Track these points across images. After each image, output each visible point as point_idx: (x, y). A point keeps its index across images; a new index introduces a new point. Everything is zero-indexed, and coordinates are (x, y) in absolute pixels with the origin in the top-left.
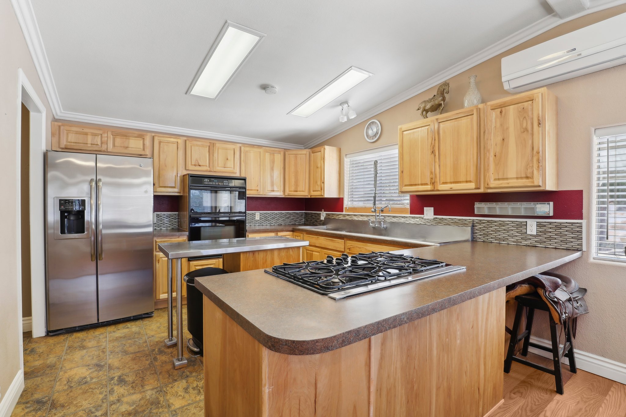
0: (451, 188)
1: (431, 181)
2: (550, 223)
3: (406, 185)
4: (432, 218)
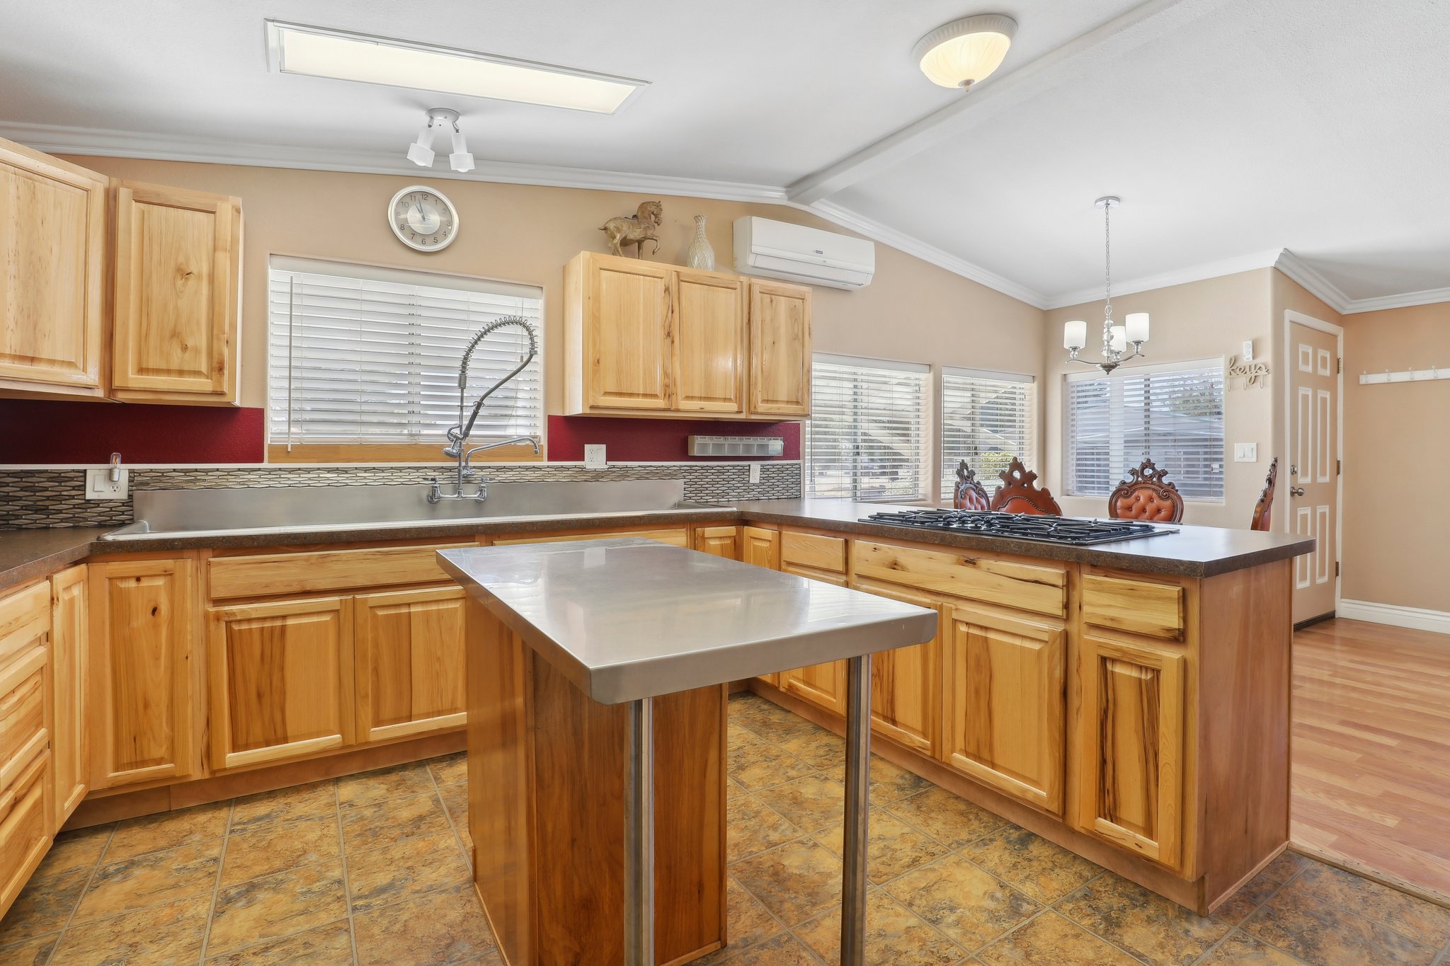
1: (665, 390)
2: (773, 465)
3: (606, 393)
4: (607, 467)
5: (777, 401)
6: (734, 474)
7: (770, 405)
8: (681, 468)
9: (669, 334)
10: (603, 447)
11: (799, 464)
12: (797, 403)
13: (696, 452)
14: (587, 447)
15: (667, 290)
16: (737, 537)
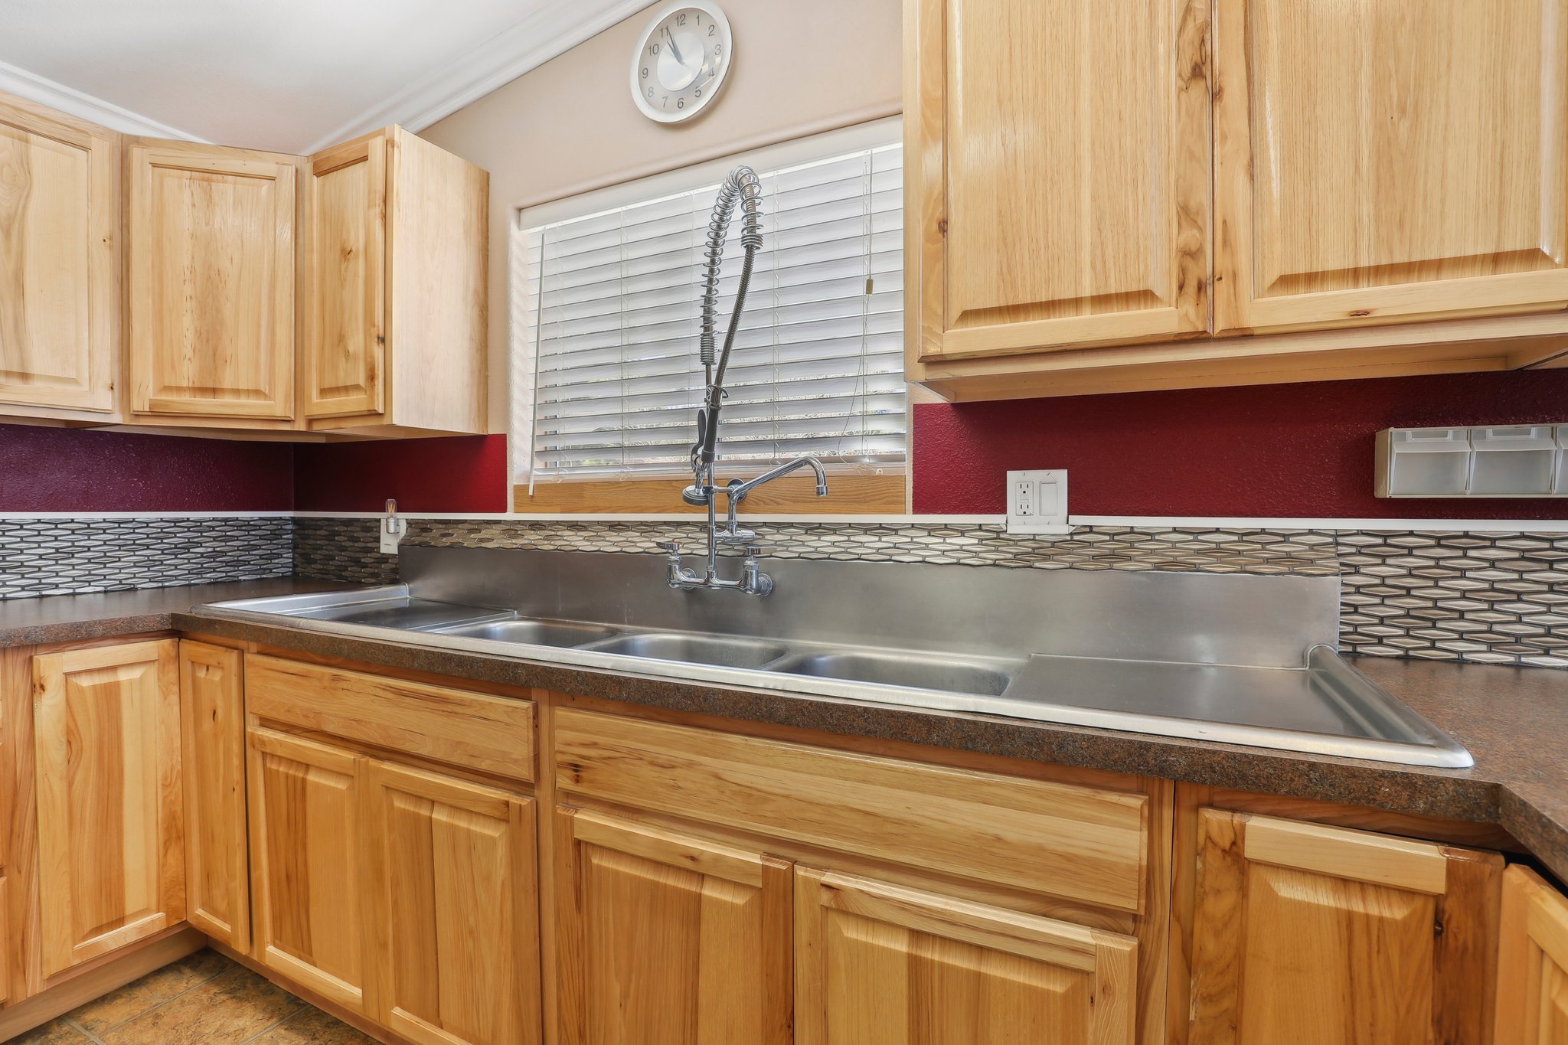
0: (1357, 314)
3: (969, 315)
8: (1341, 540)
10: (1061, 476)
14: (1014, 478)
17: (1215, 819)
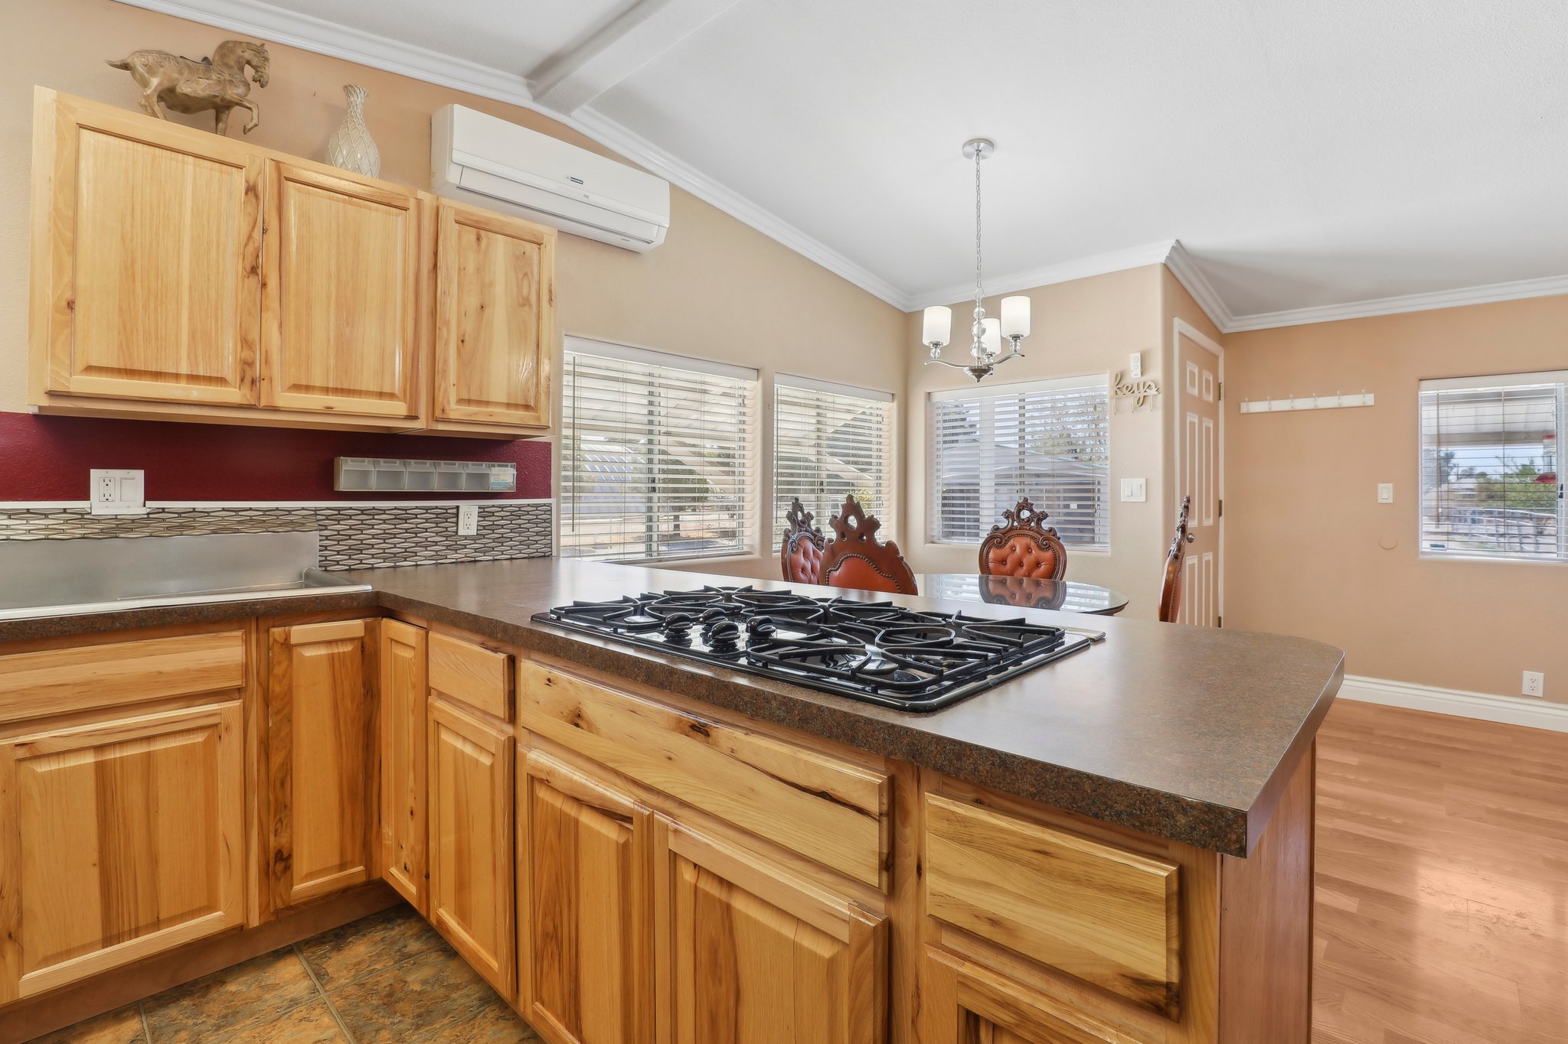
0: (328, 408)
1: (244, 371)
4: (144, 511)
5: (488, 403)
6: (427, 520)
7: (473, 409)
8: (318, 512)
9: (254, 270)
10: (139, 475)
11: (550, 505)
12: (527, 407)
13: (343, 484)
14: (96, 475)
15: (251, 190)
16: (366, 640)
17: (277, 632)
